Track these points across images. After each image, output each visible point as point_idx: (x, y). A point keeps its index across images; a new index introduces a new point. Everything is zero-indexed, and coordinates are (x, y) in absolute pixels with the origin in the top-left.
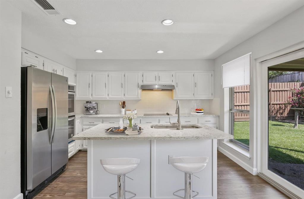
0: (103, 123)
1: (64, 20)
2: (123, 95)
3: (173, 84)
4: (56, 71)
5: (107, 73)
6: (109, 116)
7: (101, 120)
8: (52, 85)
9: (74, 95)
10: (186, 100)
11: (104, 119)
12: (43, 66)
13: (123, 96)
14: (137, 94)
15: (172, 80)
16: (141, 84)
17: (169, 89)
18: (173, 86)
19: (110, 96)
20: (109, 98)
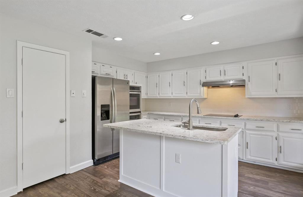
0: (165, 120)
1: (114, 38)
2: (186, 93)
3: (244, 78)
4: (127, 76)
5: (170, 73)
6: (170, 114)
7: (163, 118)
8: (114, 88)
9: (139, 94)
10: (261, 98)
11: (166, 117)
12: (116, 73)
13: (185, 95)
14: (199, 92)
15: (243, 74)
16: (203, 80)
17: (241, 85)
18: (244, 81)
19: (174, 95)
20: (173, 97)
